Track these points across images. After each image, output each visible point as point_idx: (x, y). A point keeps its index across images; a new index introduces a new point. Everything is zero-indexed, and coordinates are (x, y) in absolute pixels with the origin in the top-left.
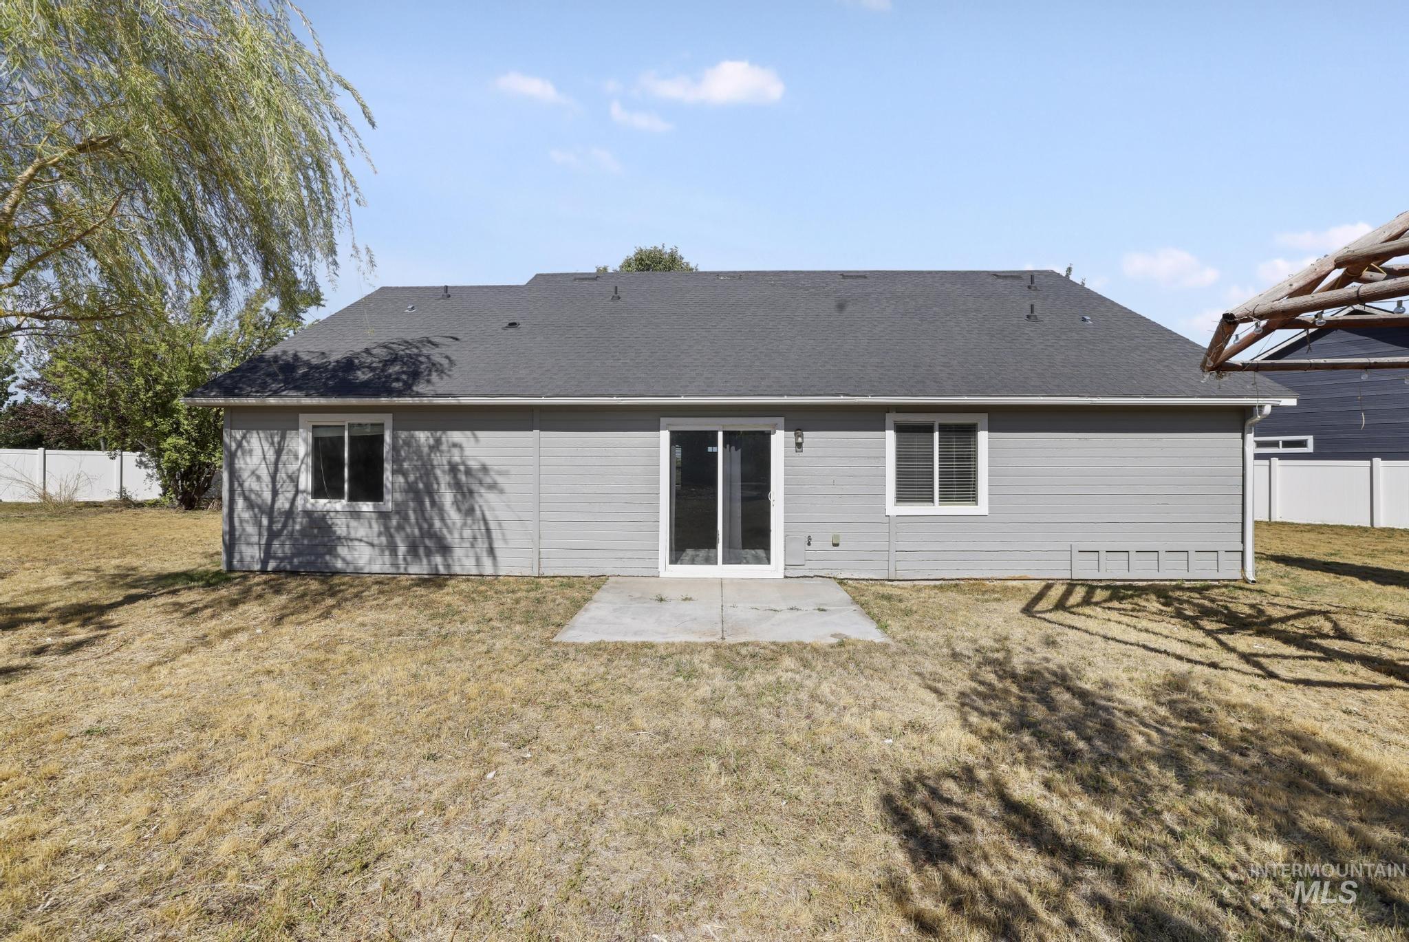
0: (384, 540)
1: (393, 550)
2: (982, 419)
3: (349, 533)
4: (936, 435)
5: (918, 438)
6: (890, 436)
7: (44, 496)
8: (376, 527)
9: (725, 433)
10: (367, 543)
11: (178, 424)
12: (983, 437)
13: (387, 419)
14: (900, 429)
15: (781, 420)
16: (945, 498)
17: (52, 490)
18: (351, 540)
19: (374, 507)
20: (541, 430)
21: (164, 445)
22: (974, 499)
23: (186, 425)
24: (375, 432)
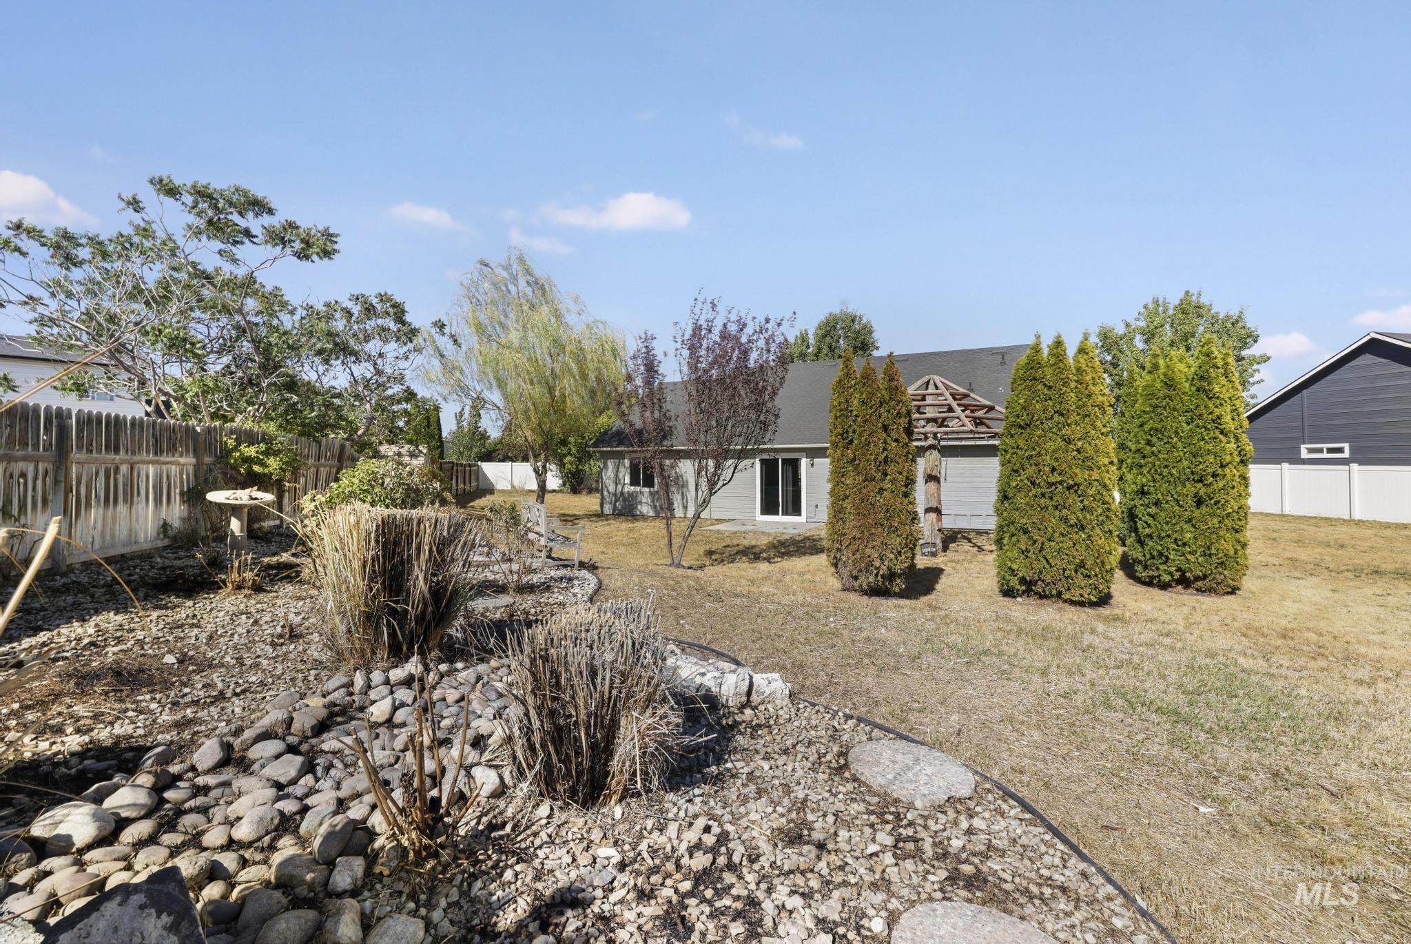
0: (652, 502)
1: (655, 507)
3: (641, 499)
7: (513, 487)
8: (650, 497)
9: (782, 460)
10: (646, 503)
11: (570, 449)
15: (804, 454)
17: (516, 483)
18: (641, 502)
19: (650, 490)
21: (565, 461)
23: (574, 450)
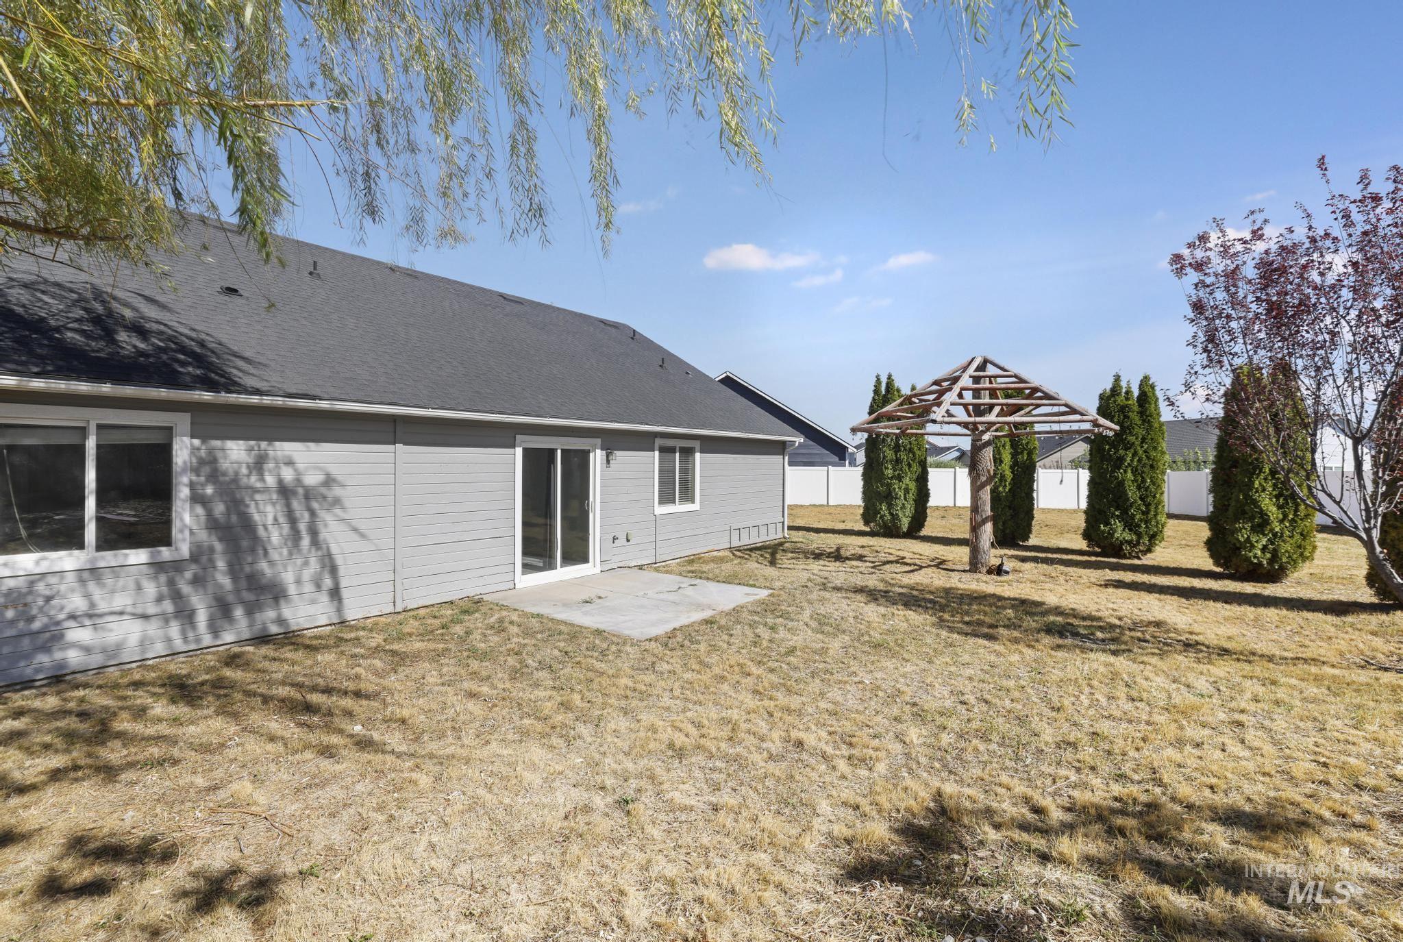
0: (168, 607)
1: (186, 615)
2: (696, 444)
3: (92, 605)
4: (678, 454)
5: (668, 456)
6: (657, 453)
8: (151, 589)
9: (562, 450)
10: (133, 614)
12: (698, 455)
13: (182, 421)
14: (663, 450)
15: (598, 441)
16: (681, 500)
18: (100, 616)
19: (152, 555)
20: (405, 444)
22: (693, 502)
24: (156, 439)
